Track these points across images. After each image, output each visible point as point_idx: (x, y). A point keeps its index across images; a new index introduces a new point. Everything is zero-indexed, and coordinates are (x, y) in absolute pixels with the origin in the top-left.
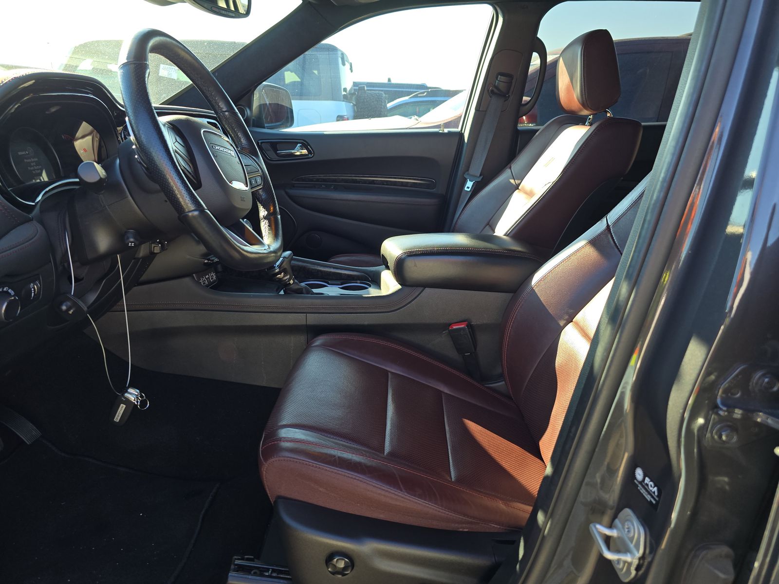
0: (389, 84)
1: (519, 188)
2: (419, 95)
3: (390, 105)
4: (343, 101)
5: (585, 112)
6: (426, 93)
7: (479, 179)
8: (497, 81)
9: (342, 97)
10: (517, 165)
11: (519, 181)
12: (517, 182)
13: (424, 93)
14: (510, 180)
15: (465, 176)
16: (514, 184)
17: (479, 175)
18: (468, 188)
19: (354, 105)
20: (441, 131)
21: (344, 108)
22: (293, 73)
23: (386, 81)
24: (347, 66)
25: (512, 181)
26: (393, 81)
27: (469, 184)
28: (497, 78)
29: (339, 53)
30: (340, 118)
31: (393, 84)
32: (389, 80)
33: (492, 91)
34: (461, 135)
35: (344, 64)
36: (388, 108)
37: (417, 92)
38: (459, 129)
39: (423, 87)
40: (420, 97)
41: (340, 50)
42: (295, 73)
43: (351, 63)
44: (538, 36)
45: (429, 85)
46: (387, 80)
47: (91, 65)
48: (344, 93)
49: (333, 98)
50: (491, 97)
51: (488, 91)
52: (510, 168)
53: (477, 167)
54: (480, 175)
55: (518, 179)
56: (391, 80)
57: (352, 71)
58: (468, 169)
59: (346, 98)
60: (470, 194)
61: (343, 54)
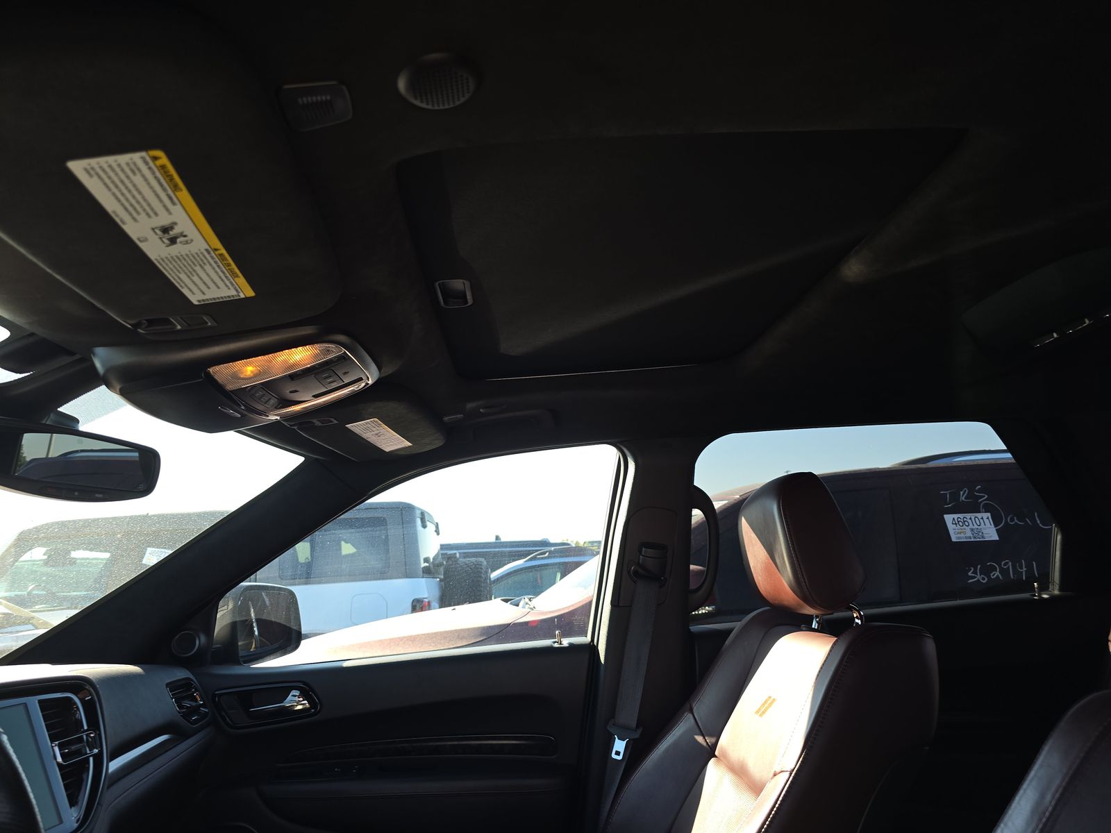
0: (498, 543)
1: (716, 753)
2: (538, 557)
3: (494, 575)
4: (423, 577)
5: (809, 611)
6: (547, 554)
7: (636, 735)
8: (641, 557)
9: (421, 570)
10: (704, 704)
11: (713, 740)
12: (710, 740)
13: (544, 553)
14: (696, 737)
15: (608, 728)
16: (705, 744)
17: (635, 726)
18: (618, 753)
19: (441, 580)
20: (556, 645)
21: (425, 588)
22: (349, 544)
23: (493, 540)
24: (431, 527)
25: (700, 739)
26: (503, 539)
27: (619, 745)
28: (640, 552)
29: (418, 513)
30: (418, 606)
31: (504, 542)
32: (497, 538)
33: (636, 573)
34: (592, 648)
35: (424, 526)
36: (492, 580)
37: (537, 551)
38: (588, 639)
39: (545, 543)
40: (542, 558)
41: (419, 509)
42: (352, 544)
43: (437, 523)
44: (695, 484)
45: (552, 541)
46: (495, 538)
47: (44, 555)
48: (423, 565)
49: (408, 575)
50: (635, 582)
51: (629, 572)
52: (691, 711)
53: (629, 712)
54: (638, 726)
55: (711, 735)
56: (500, 536)
57: (438, 534)
58: (612, 714)
59: (428, 572)
60: (624, 764)
61: (423, 514)
